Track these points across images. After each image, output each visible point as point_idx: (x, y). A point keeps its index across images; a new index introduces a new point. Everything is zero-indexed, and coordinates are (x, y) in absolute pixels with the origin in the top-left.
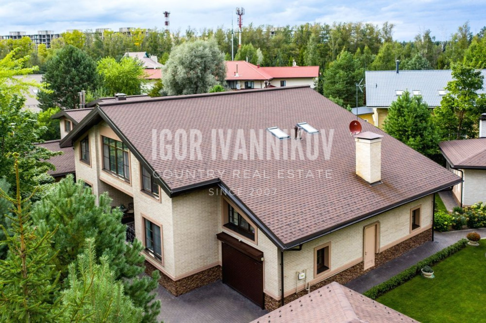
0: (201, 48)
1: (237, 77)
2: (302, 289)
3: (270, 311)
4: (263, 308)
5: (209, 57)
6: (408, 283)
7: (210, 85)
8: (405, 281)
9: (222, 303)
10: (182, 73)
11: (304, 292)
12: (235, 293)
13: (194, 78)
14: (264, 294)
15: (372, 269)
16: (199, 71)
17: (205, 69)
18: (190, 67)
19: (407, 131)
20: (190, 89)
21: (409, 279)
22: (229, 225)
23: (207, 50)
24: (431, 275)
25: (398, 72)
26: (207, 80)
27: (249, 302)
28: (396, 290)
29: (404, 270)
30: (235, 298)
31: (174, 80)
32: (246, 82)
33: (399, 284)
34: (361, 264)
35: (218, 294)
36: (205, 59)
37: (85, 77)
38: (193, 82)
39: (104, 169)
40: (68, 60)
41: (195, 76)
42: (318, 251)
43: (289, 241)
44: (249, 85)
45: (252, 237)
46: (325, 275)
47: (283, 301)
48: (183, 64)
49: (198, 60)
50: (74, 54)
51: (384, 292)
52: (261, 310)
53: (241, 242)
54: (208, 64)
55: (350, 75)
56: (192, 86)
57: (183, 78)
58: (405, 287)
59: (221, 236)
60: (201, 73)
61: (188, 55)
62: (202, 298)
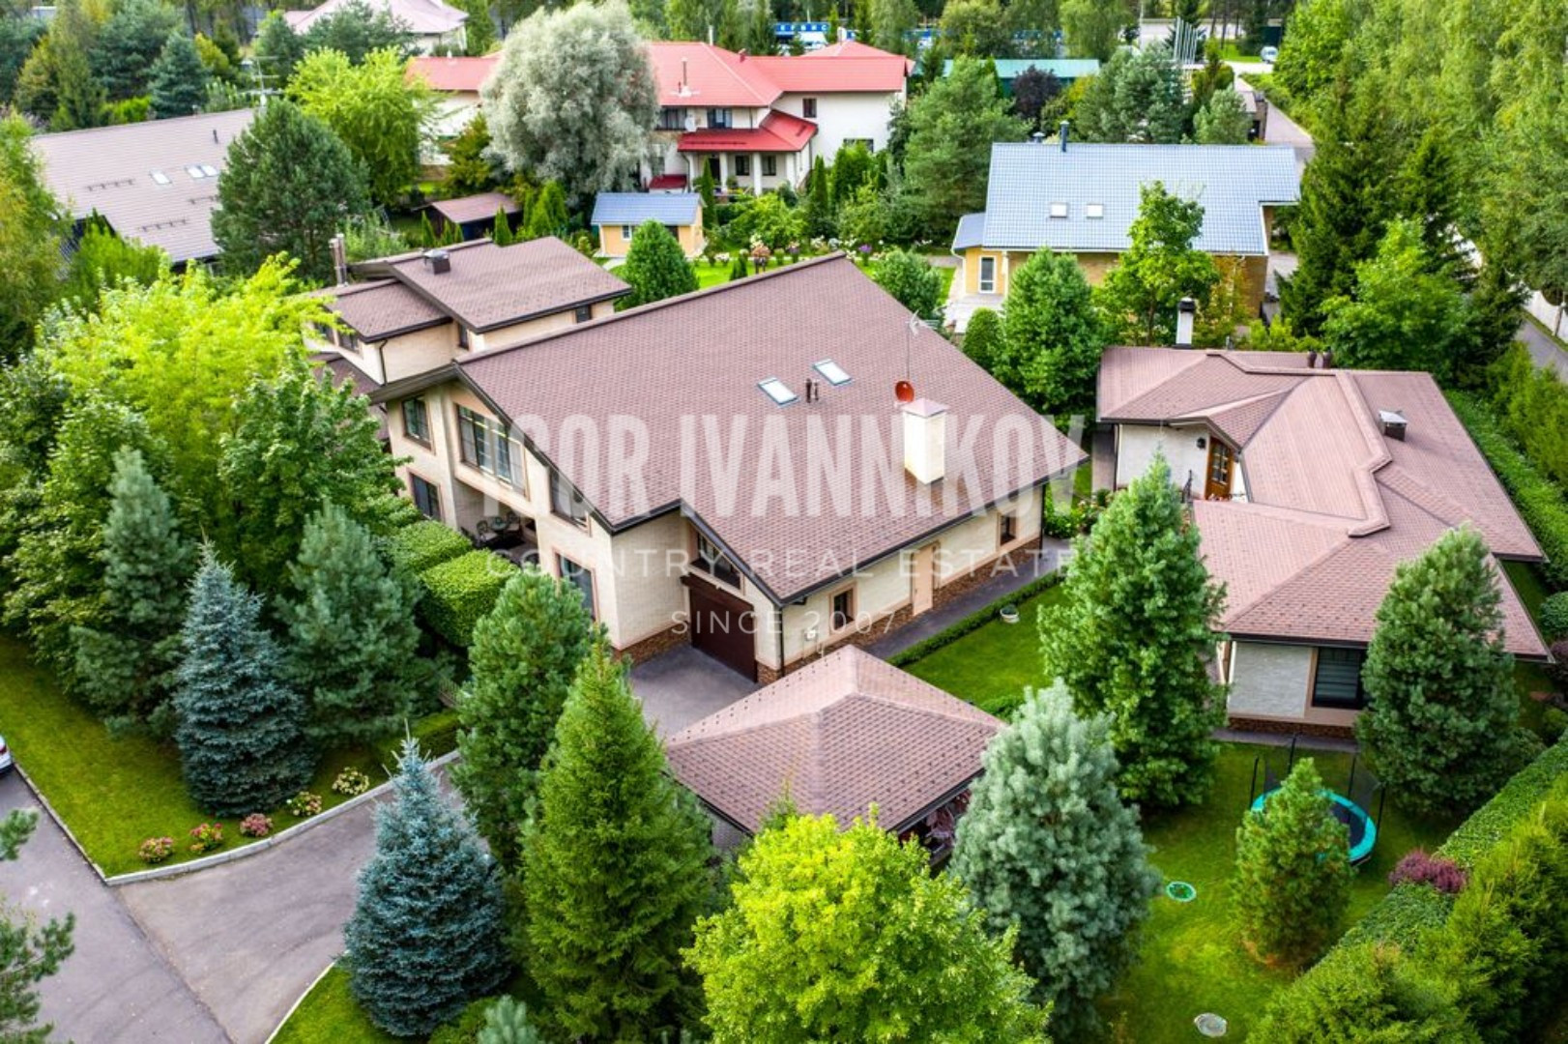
0: (588, 34)
1: (685, 98)
2: (810, 652)
3: (765, 684)
4: (756, 680)
5: (609, 59)
6: (977, 633)
7: (617, 141)
8: (972, 629)
9: (694, 677)
10: (542, 109)
11: (816, 656)
12: (712, 661)
13: (574, 120)
14: (756, 663)
15: (927, 613)
16: (586, 102)
17: (602, 93)
18: (562, 89)
19: (1039, 334)
20: (564, 150)
21: (979, 626)
22: (700, 563)
23: (605, 38)
24: (1013, 619)
25: (1064, 150)
26: (609, 124)
27: (734, 673)
28: (956, 645)
29: (973, 613)
30: (714, 670)
31: (521, 124)
32: (711, 111)
33: (961, 634)
34: (909, 608)
35: (686, 665)
36: (599, 66)
37: (328, 185)
38: (573, 131)
39: (464, 460)
40: (278, 143)
41: (577, 114)
42: (837, 599)
43: (788, 595)
44: (719, 120)
45: (736, 583)
46: (845, 630)
47: (783, 671)
48: (540, 79)
49: (583, 71)
50: (290, 126)
51: (936, 649)
52: (752, 684)
53: (720, 590)
54: (609, 78)
55: (969, 123)
56: (570, 140)
57: (544, 119)
58: (969, 639)
59: (689, 581)
60: (593, 106)
61: (555, 57)
62: (663, 672)
